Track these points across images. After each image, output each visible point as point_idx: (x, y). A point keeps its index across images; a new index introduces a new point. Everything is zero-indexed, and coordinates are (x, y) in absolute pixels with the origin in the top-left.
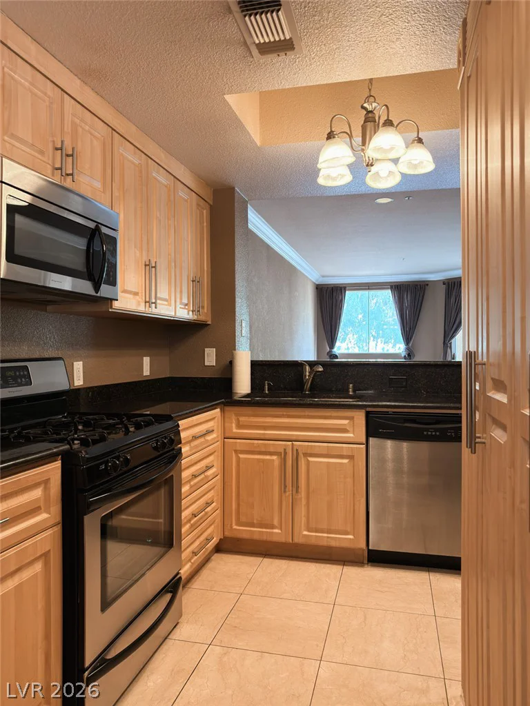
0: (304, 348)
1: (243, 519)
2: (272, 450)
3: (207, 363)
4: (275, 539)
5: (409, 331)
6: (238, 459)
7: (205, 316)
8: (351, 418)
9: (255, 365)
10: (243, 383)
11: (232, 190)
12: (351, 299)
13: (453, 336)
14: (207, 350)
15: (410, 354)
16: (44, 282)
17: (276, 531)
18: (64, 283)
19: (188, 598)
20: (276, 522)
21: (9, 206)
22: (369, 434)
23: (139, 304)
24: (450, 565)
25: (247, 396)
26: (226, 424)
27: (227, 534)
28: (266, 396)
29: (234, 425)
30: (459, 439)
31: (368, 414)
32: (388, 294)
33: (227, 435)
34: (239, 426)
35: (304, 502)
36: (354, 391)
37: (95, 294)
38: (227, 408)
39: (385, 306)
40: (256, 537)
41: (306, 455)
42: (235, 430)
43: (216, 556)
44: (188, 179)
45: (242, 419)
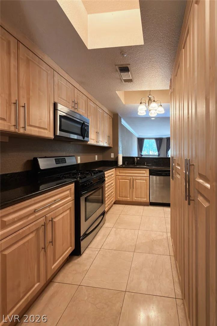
0: (135, 153)
1: (120, 196)
2: (127, 178)
3: (111, 157)
4: (128, 200)
5: (159, 149)
6: (119, 181)
7: (111, 145)
8: (146, 171)
9: (123, 157)
10: (120, 162)
11: (118, 114)
12: (146, 141)
13: (168, 151)
14: (111, 154)
15: (159, 155)
16: (70, 136)
17: (128, 198)
18: (75, 137)
19: (107, 216)
20: (128, 196)
21: (60, 115)
22: (150, 175)
23: (94, 142)
24: (168, 205)
25: (121, 165)
26: (117, 172)
27: (117, 199)
28: (126, 165)
29: (118, 173)
30: (170, 176)
31: (150, 170)
32: (154, 140)
33: (117, 175)
34: (119, 173)
35: (135, 191)
36: (146, 164)
37: (83, 140)
38: (117, 169)
39: (154, 143)
40: (124, 200)
41: (135, 180)
42: (118, 174)
43: (114, 205)
44: (107, 111)
45: (120, 171)
